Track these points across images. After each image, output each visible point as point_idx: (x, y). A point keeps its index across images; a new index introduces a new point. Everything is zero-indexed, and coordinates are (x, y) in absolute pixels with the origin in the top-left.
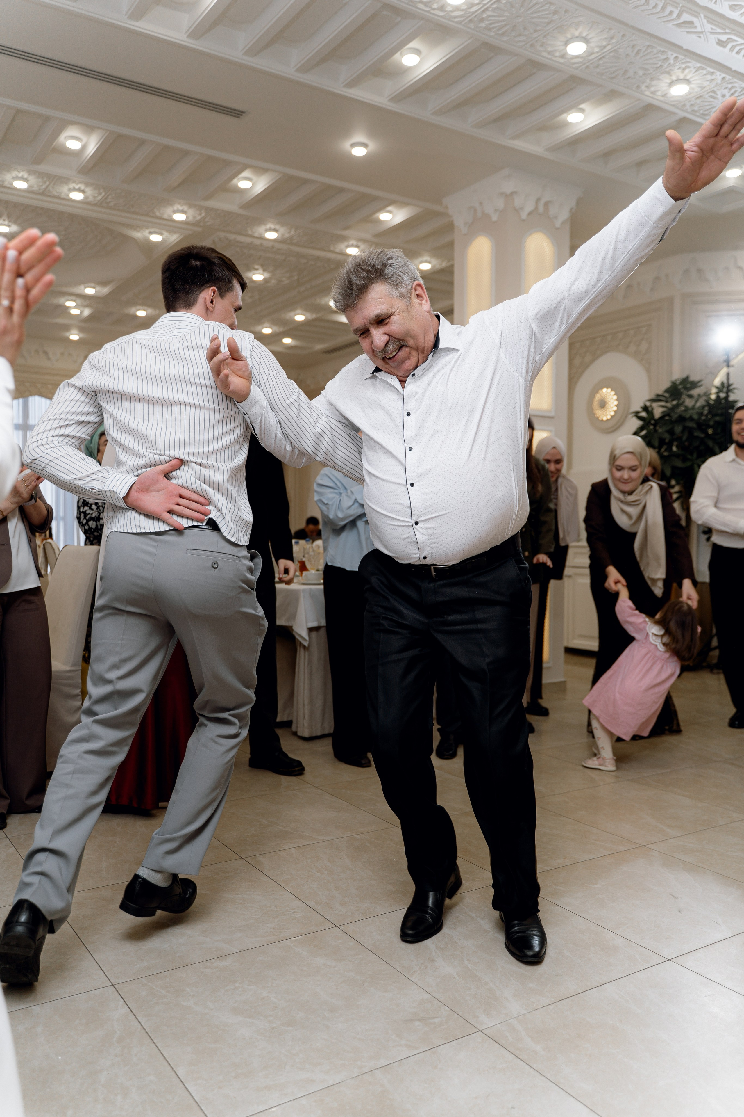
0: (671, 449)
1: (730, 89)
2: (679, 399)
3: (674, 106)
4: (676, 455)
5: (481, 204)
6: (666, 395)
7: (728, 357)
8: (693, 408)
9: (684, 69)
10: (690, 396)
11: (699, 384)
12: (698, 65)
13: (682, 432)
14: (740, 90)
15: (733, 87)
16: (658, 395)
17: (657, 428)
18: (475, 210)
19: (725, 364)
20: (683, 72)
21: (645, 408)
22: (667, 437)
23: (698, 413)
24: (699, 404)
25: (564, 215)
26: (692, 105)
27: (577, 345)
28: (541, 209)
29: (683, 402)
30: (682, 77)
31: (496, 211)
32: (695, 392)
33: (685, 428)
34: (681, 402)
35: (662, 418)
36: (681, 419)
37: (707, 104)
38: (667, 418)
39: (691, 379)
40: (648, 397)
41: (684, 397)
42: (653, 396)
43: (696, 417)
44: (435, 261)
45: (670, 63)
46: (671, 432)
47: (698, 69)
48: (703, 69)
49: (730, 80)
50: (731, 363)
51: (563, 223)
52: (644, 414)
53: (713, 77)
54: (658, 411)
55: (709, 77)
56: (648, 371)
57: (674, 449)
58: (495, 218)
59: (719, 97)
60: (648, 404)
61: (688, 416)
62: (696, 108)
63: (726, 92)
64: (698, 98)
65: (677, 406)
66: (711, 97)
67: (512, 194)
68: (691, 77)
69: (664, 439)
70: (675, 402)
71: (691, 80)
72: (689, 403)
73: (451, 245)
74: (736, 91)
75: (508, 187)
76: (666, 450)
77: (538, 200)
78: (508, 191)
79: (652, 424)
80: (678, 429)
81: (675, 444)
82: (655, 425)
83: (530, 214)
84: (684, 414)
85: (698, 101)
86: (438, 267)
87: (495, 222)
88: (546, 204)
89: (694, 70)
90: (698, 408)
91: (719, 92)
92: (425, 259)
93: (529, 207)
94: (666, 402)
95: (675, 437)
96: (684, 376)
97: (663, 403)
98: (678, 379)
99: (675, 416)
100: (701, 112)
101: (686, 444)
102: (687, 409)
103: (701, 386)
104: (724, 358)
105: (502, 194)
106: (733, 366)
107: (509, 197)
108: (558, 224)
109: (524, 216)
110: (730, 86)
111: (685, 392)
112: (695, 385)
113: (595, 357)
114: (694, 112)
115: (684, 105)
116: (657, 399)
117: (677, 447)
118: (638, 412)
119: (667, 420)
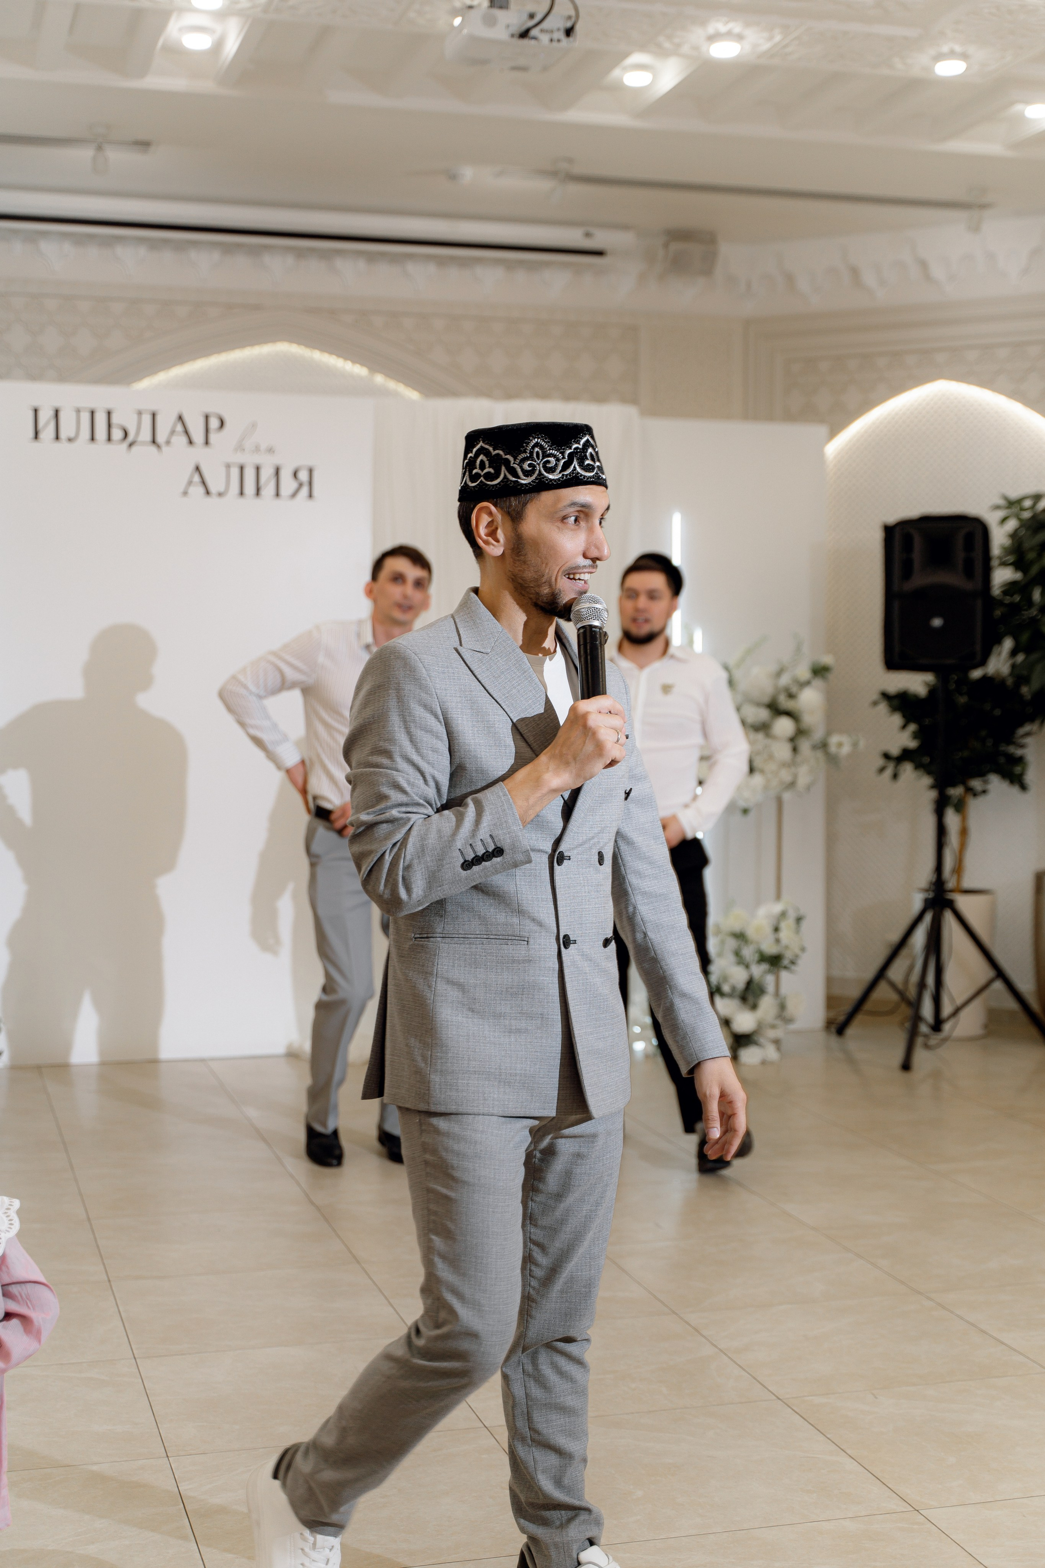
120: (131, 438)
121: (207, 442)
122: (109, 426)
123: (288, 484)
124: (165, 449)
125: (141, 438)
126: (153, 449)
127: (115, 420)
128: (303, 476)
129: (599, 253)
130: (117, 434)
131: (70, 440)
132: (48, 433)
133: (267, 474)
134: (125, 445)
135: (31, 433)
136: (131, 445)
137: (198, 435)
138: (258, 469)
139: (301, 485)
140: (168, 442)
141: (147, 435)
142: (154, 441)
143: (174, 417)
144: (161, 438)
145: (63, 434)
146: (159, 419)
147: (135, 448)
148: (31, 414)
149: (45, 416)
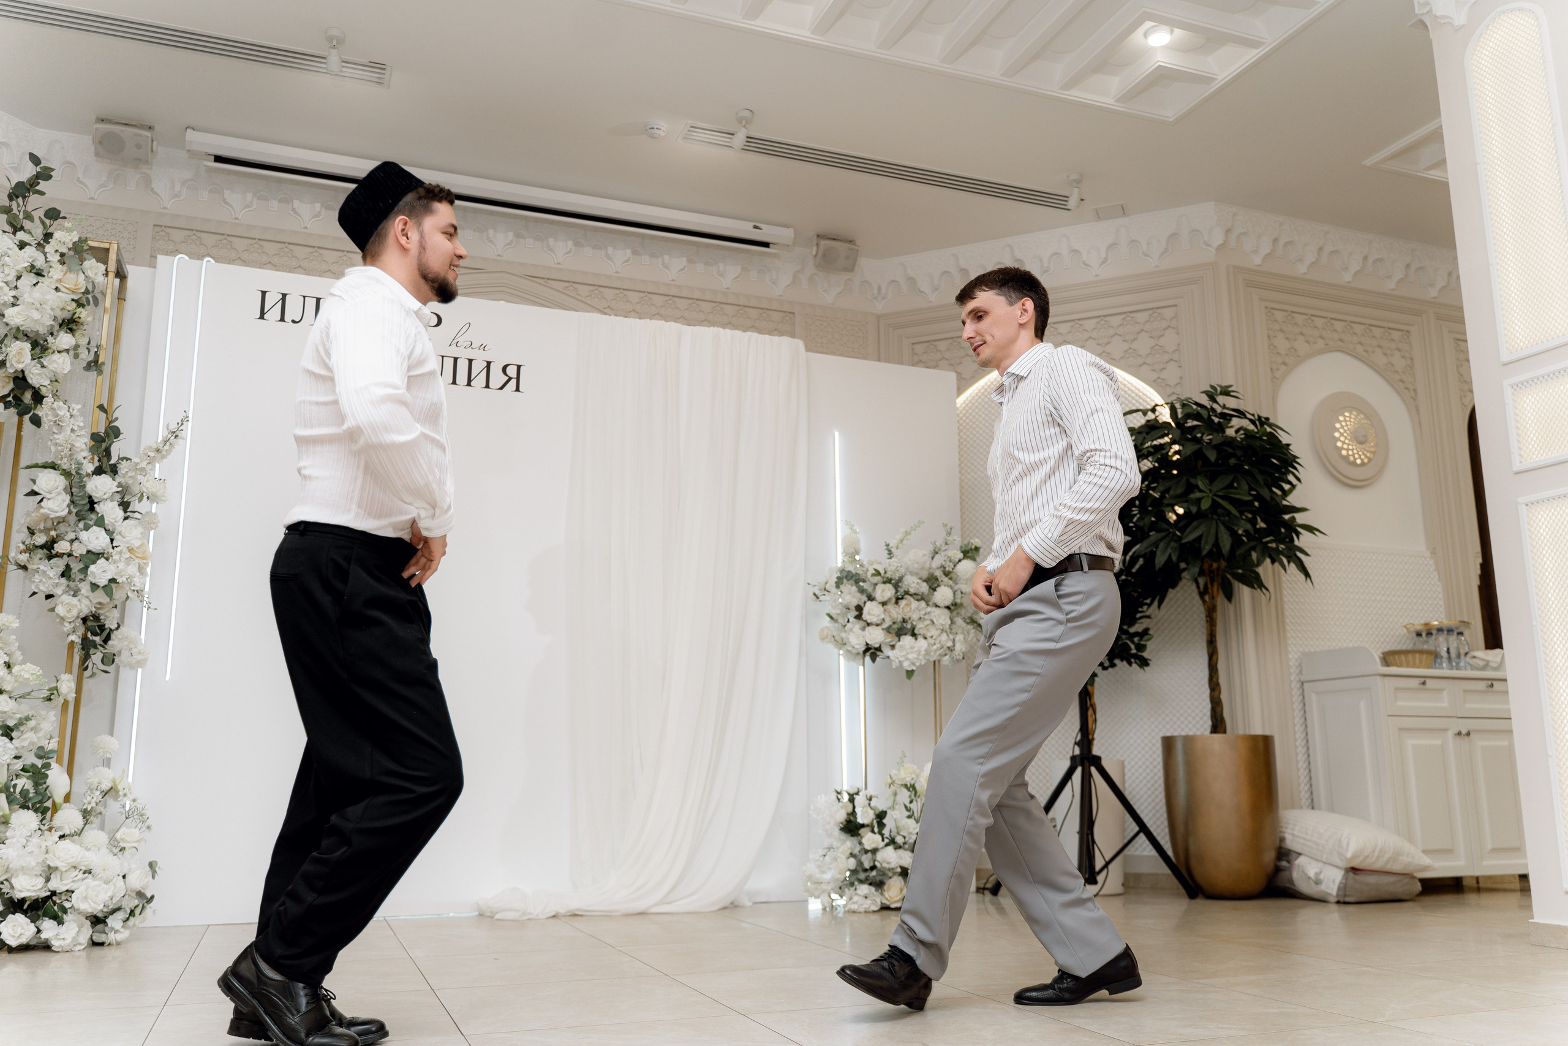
123: (497, 378)
128: (512, 371)
129: (766, 245)
132: (274, 314)
133: (479, 366)
138: (470, 361)
139: (510, 379)
149: (272, 299)
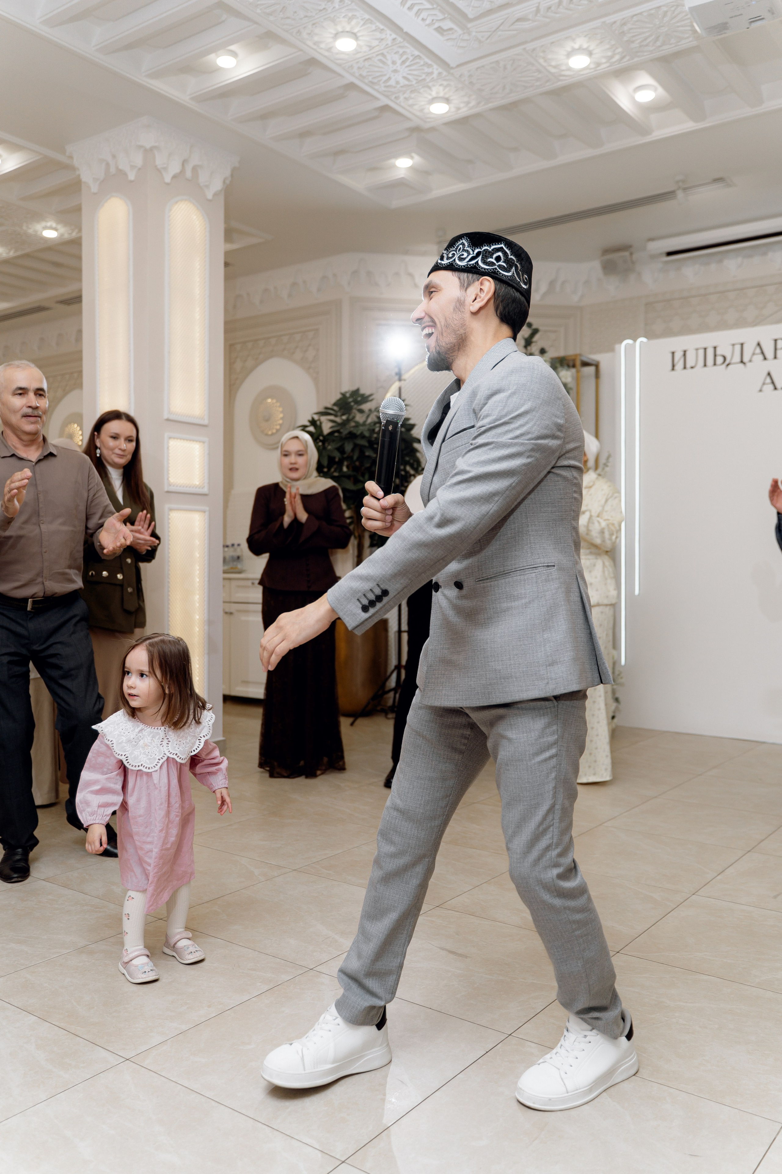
0: (341, 470)
1: (402, 55)
2: (350, 414)
3: (339, 65)
4: (348, 477)
5: (114, 157)
6: (335, 408)
7: (400, 370)
8: (364, 424)
9: (350, 19)
10: (361, 411)
11: (371, 398)
12: (367, 16)
13: (353, 450)
14: (411, 58)
15: (404, 53)
16: (326, 408)
17: (326, 445)
18: (108, 164)
19: (397, 378)
20: (349, 23)
21: (313, 422)
22: (337, 455)
23: (369, 430)
24: (369, 421)
25: (217, 185)
26: (359, 68)
27: (238, 347)
28: (189, 174)
29: (354, 417)
30: (348, 29)
31: (133, 167)
32: (366, 407)
33: (356, 446)
34: (351, 417)
35: (331, 434)
36: (352, 436)
37: (376, 69)
38: (336, 434)
39: (362, 391)
40: (316, 410)
41: (354, 411)
42: (321, 410)
43: (367, 434)
44: (62, 229)
45: (334, 7)
46: (341, 449)
47: (367, 22)
48: (371, 22)
49: (400, 42)
50: (404, 377)
51: (215, 195)
52: (312, 429)
53: (383, 36)
54: (327, 428)
55: (378, 35)
56: (316, 380)
57: (345, 469)
58: (132, 176)
59: (389, 62)
60: (316, 417)
61: (359, 433)
62: (364, 73)
63: (396, 57)
64: (365, 60)
65: (348, 421)
66: (380, 60)
67: (152, 149)
68: (358, 31)
69: (334, 458)
70: (344, 417)
71: (359, 34)
72: (360, 418)
73: (78, 209)
74: (407, 59)
75: (148, 139)
76: (335, 471)
77: (184, 162)
78: (148, 146)
79: (321, 441)
80: (348, 447)
81: (345, 463)
82: (323, 442)
83: (174, 177)
84: (355, 431)
85: (367, 64)
86: (66, 236)
87: (131, 181)
88: (195, 169)
89: (362, 22)
90: (370, 424)
91: (388, 57)
92: (49, 224)
93: (175, 168)
94: (336, 416)
95: (345, 456)
96: (354, 388)
97: (332, 418)
98: (349, 391)
99: (345, 432)
100: (370, 79)
101: (357, 463)
102: (358, 424)
103: (372, 400)
104: (396, 370)
105: (140, 147)
106: (405, 380)
107: (149, 152)
108: (210, 196)
109: (168, 179)
110: (401, 51)
111: (355, 406)
112: (365, 399)
113: (258, 363)
114: (362, 77)
115: (352, 66)
116: (325, 413)
117: (348, 467)
118: (305, 426)
119: (336, 436)
120: (727, 362)
121: (775, 357)
122: (715, 355)
124: (748, 364)
125: (734, 361)
126: (742, 365)
127: (719, 352)
130: (720, 360)
131: (692, 368)
132: (679, 365)
134: (724, 366)
135: (670, 367)
136: (728, 365)
137: (769, 354)
140: (750, 361)
141: (737, 358)
142: (742, 362)
143: (755, 344)
144: (746, 359)
145: (688, 365)
146: (745, 346)
147: (730, 367)
148: (670, 355)
149: (679, 355)
